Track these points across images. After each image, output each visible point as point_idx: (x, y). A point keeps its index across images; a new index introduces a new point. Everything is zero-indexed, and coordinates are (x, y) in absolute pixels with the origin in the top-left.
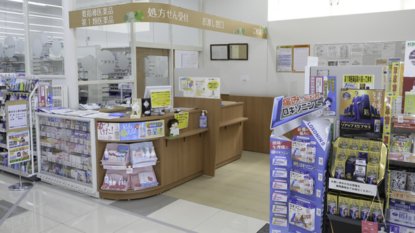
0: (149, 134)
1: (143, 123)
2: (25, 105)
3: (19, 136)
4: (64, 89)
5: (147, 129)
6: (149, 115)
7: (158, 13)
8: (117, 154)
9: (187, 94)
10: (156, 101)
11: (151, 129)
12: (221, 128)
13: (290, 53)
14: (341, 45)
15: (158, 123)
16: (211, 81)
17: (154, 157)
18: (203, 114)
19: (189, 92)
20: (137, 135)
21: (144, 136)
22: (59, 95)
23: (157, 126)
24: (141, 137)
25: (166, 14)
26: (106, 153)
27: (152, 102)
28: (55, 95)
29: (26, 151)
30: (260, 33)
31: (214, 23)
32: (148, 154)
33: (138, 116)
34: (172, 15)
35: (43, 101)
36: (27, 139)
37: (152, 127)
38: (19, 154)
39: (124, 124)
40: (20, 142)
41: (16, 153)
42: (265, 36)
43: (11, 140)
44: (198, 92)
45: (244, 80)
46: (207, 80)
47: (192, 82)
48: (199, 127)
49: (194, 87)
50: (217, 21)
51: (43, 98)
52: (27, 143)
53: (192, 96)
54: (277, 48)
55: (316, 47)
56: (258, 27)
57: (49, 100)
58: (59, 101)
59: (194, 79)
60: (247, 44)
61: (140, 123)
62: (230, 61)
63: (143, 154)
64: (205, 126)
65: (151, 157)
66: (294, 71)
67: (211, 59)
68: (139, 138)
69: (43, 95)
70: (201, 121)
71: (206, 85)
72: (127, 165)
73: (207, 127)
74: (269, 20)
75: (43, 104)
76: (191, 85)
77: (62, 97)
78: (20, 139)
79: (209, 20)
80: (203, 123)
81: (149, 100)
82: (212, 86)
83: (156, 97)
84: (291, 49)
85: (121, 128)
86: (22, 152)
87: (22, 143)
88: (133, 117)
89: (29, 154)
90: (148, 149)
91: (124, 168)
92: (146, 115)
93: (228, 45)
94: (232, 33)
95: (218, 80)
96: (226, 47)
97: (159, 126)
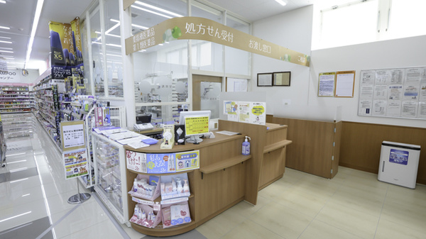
0: (181, 166)
1: (172, 155)
2: (82, 125)
3: (75, 154)
4: (122, 111)
5: (178, 161)
6: (183, 144)
7: (197, 28)
8: (145, 187)
9: (231, 118)
10: (191, 128)
11: (184, 161)
12: (265, 154)
13: (333, 79)
14: (393, 70)
15: (192, 154)
16: (255, 106)
17: (187, 191)
18: (246, 140)
19: (233, 115)
20: (166, 168)
21: (174, 169)
22: (116, 115)
23: (190, 158)
24: (171, 169)
25: (207, 31)
26: (135, 183)
27: (186, 129)
28: (113, 116)
29: (83, 167)
30: (304, 61)
31: (261, 47)
32: (180, 188)
33: (170, 146)
34: (214, 32)
35: (100, 121)
36: (84, 156)
37: (184, 158)
38: (76, 170)
39: (151, 156)
40: (77, 159)
41: (72, 170)
42: (308, 64)
43: (67, 158)
44: (242, 117)
45: (286, 104)
46: (252, 105)
47: (236, 106)
48: (242, 154)
49: (238, 111)
50: (264, 46)
51: (100, 118)
52: (85, 160)
53: (236, 120)
54: (320, 75)
55: (362, 73)
56: (302, 55)
57: (106, 120)
58: (118, 121)
59: (238, 103)
60: (290, 72)
61: (169, 155)
62: (274, 87)
63: (175, 188)
64: (247, 153)
65: (183, 192)
66: (336, 96)
67: (258, 86)
68: (169, 171)
69: (100, 115)
70: (244, 148)
71: (250, 110)
72: (155, 201)
73: (250, 154)
74: (312, 50)
75: (101, 124)
76: (235, 109)
77: (121, 117)
78: (76, 156)
79: (256, 44)
80: (245, 150)
81: (183, 127)
82: (257, 111)
83: (191, 124)
84: (334, 76)
85: (148, 160)
86: (79, 168)
87: (79, 160)
88: (163, 146)
89: (87, 169)
90: (179, 182)
91: (151, 203)
92: (179, 144)
93: (273, 74)
94: (279, 59)
95: (263, 105)
96: (271, 75)
97: (193, 157)
